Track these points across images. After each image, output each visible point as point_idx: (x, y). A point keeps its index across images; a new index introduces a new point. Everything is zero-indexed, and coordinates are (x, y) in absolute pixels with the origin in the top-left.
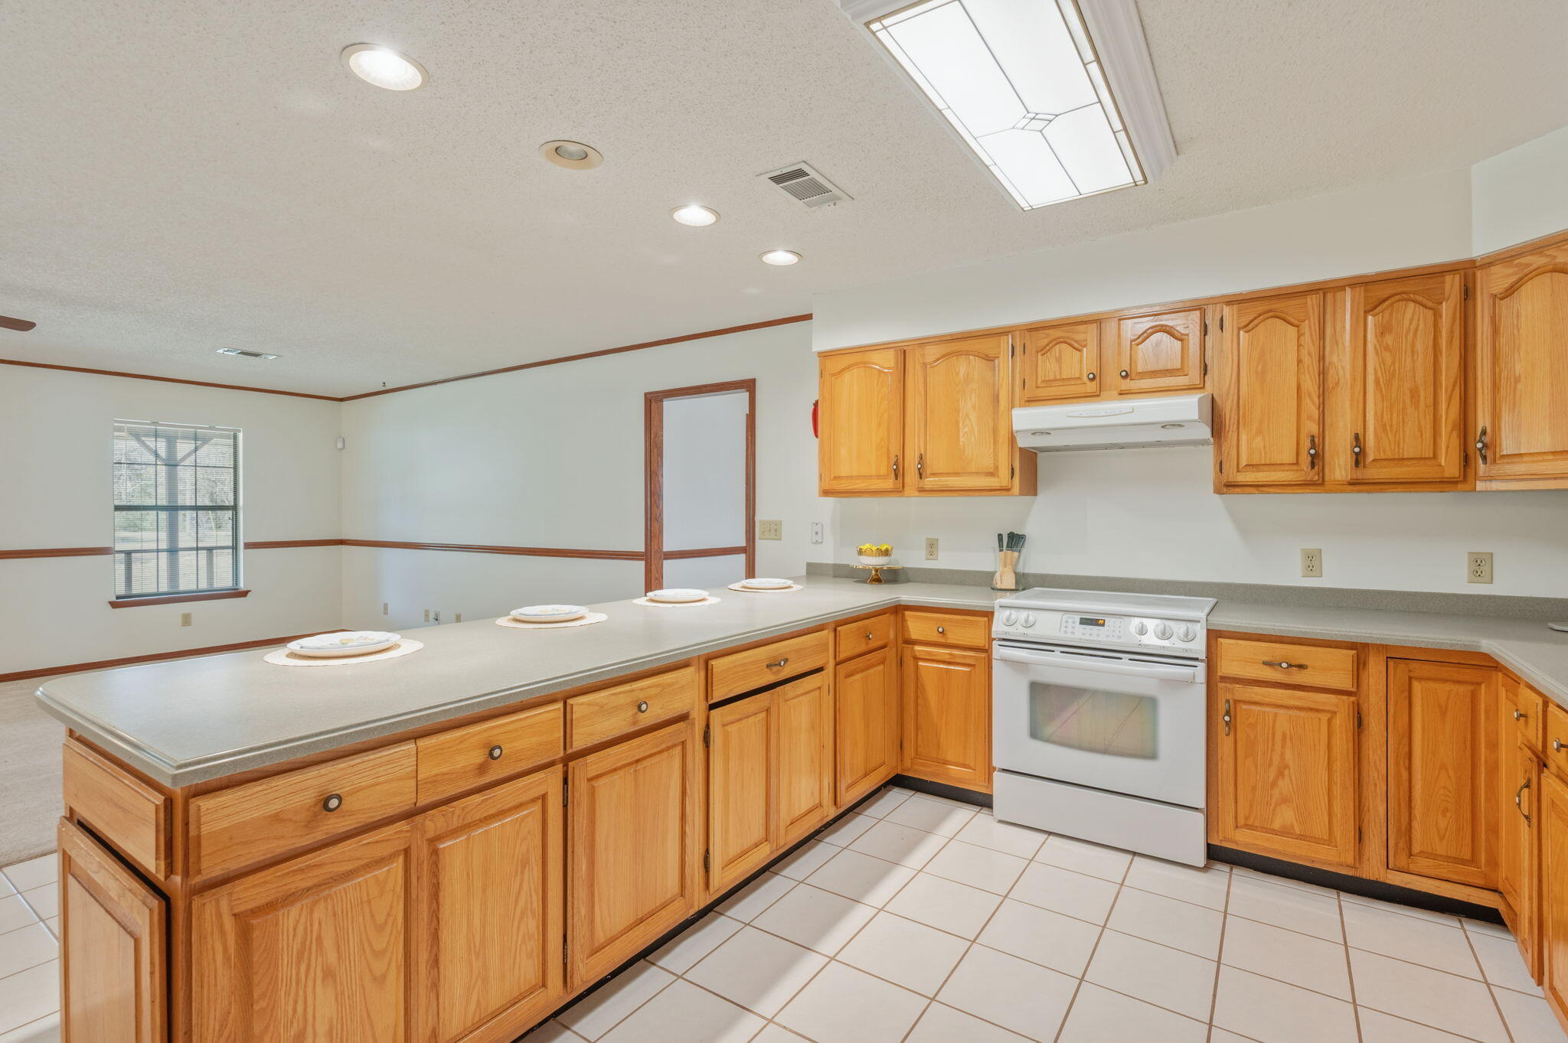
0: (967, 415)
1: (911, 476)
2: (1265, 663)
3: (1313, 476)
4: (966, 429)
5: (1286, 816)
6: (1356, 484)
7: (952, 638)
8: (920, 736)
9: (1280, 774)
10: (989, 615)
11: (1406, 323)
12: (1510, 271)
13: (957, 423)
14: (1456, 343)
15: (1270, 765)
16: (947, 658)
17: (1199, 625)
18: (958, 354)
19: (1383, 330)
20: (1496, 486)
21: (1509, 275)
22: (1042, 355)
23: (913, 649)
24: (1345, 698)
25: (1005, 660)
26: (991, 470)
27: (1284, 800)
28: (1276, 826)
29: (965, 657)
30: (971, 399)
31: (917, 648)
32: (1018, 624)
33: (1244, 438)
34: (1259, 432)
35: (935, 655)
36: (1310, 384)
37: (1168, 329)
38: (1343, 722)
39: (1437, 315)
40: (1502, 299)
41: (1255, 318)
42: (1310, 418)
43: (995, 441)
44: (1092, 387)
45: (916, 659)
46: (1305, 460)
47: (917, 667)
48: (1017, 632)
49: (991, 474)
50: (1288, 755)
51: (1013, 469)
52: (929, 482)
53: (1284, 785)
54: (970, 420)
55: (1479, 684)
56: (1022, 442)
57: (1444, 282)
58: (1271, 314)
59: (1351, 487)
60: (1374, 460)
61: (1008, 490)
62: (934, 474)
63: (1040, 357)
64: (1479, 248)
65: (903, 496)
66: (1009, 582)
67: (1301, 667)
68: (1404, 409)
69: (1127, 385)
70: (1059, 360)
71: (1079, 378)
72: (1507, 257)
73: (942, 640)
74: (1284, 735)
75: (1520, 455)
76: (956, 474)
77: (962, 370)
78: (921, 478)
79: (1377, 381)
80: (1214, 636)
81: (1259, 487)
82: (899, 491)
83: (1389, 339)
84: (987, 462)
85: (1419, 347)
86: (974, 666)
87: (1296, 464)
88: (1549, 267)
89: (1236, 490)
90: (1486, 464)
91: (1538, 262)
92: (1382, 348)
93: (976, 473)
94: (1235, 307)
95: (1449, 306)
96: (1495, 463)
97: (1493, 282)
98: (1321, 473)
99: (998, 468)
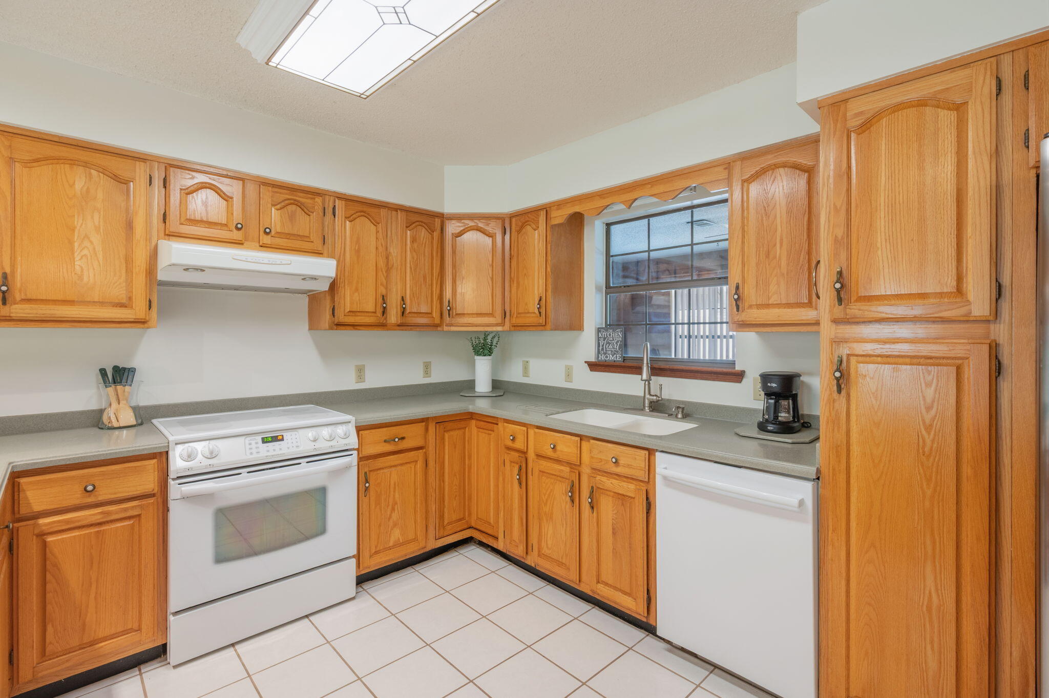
0: (87, 237)
2: (385, 441)
3: (382, 320)
4: (85, 252)
5: (396, 535)
6: (402, 326)
7: (104, 494)
8: (50, 629)
9: (393, 509)
10: (162, 456)
11: (422, 239)
12: (462, 225)
13: (71, 243)
14: (439, 254)
15: (388, 505)
16: (99, 518)
17: (350, 424)
18: (73, 163)
19: (414, 240)
20: (453, 329)
21: (459, 227)
22: (187, 194)
23: (36, 525)
24: (421, 451)
25: (186, 498)
26: (124, 301)
27: (395, 525)
28: (391, 544)
29: (126, 510)
30: (92, 217)
31: (41, 521)
32: (200, 457)
33: (348, 293)
34: (357, 290)
35: (79, 521)
36: (382, 264)
37: (299, 204)
38: (420, 464)
39: (433, 238)
40: (457, 237)
41: (355, 213)
42: (382, 284)
43: (129, 271)
44: (237, 235)
45: (41, 535)
46: (379, 311)
47: (45, 545)
48: (200, 463)
49: (122, 305)
50: (397, 496)
51: (150, 301)
52: (19, 309)
53: (395, 516)
54: (91, 242)
55: (466, 428)
56: (161, 276)
57: (435, 221)
58: (362, 214)
59: (398, 327)
60: (409, 313)
61: (143, 323)
62: (27, 300)
63: (185, 195)
64: (448, 207)
66: (128, 418)
67: (403, 438)
68: (421, 285)
69: (266, 240)
71: (226, 225)
72: (459, 217)
73: (90, 500)
74: (395, 484)
75: (464, 314)
76: (71, 302)
77: (80, 184)
78: (4, 304)
79: (411, 268)
80: (359, 429)
81: (354, 326)
83: (415, 245)
84: (119, 293)
85: (427, 254)
86: (139, 516)
87: (375, 312)
88: (476, 228)
89: (342, 327)
90: (449, 317)
91: (471, 224)
92: (413, 250)
93: (102, 304)
94: (343, 202)
95: (436, 234)
96: (453, 317)
97: (452, 228)
98: (386, 319)
99: (130, 298)
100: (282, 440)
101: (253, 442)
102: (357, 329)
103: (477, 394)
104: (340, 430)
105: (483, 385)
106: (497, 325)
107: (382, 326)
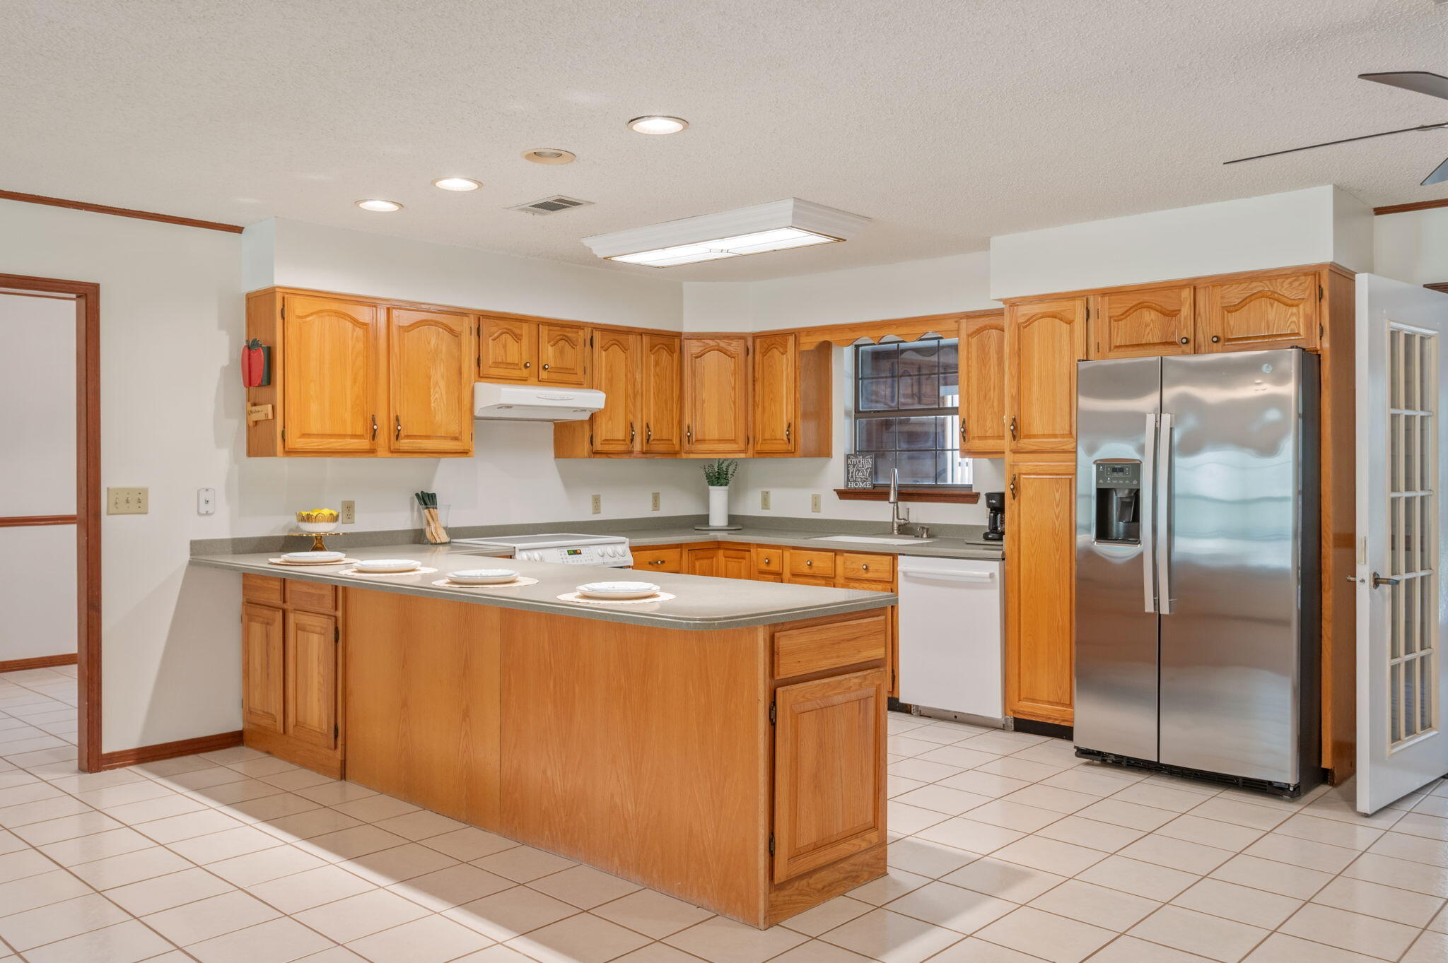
0: (437, 383)
1: (382, 438)
2: (649, 563)
3: (630, 448)
4: (437, 395)
6: (645, 454)
11: (663, 363)
12: (701, 344)
13: (429, 389)
14: (679, 376)
17: (623, 545)
19: (657, 364)
20: (692, 456)
21: (698, 347)
22: (494, 340)
26: (458, 435)
30: (440, 368)
33: (605, 424)
34: (610, 419)
36: (630, 391)
37: (568, 339)
39: (673, 359)
40: (696, 358)
41: (609, 343)
42: (630, 412)
43: (460, 409)
44: (525, 373)
46: (628, 438)
49: (456, 439)
51: (472, 434)
52: (405, 444)
54: (439, 387)
56: (477, 413)
57: (674, 342)
58: (614, 342)
59: (642, 455)
60: (654, 440)
61: (467, 453)
62: (408, 437)
63: (491, 341)
64: (688, 327)
65: (376, 456)
67: (663, 561)
68: (663, 409)
69: (544, 375)
70: (505, 346)
71: (517, 364)
72: (699, 337)
75: (704, 440)
76: (428, 437)
77: (433, 341)
78: (397, 439)
79: (654, 393)
80: (633, 549)
81: (608, 454)
82: (372, 452)
83: (658, 370)
84: (454, 429)
85: (668, 378)
87: (624, 440)
88: (716, 348)
89: (598, 456)
90: (689, 443)
91: (711, 343)
92: (656, 375)
93: (445, 438)
94: (600, 333)
95: (676, 356)
96: (692, 444)
97: (692, 347)
98: (633, 447)
99: (461, 433)
100: (580, 553)
101: (563, 554)
102: (609, 457)
103: (710, 528)
104: (620, 549)
105: (718, 518)
106: (740, 452)
107: (629, 452)
